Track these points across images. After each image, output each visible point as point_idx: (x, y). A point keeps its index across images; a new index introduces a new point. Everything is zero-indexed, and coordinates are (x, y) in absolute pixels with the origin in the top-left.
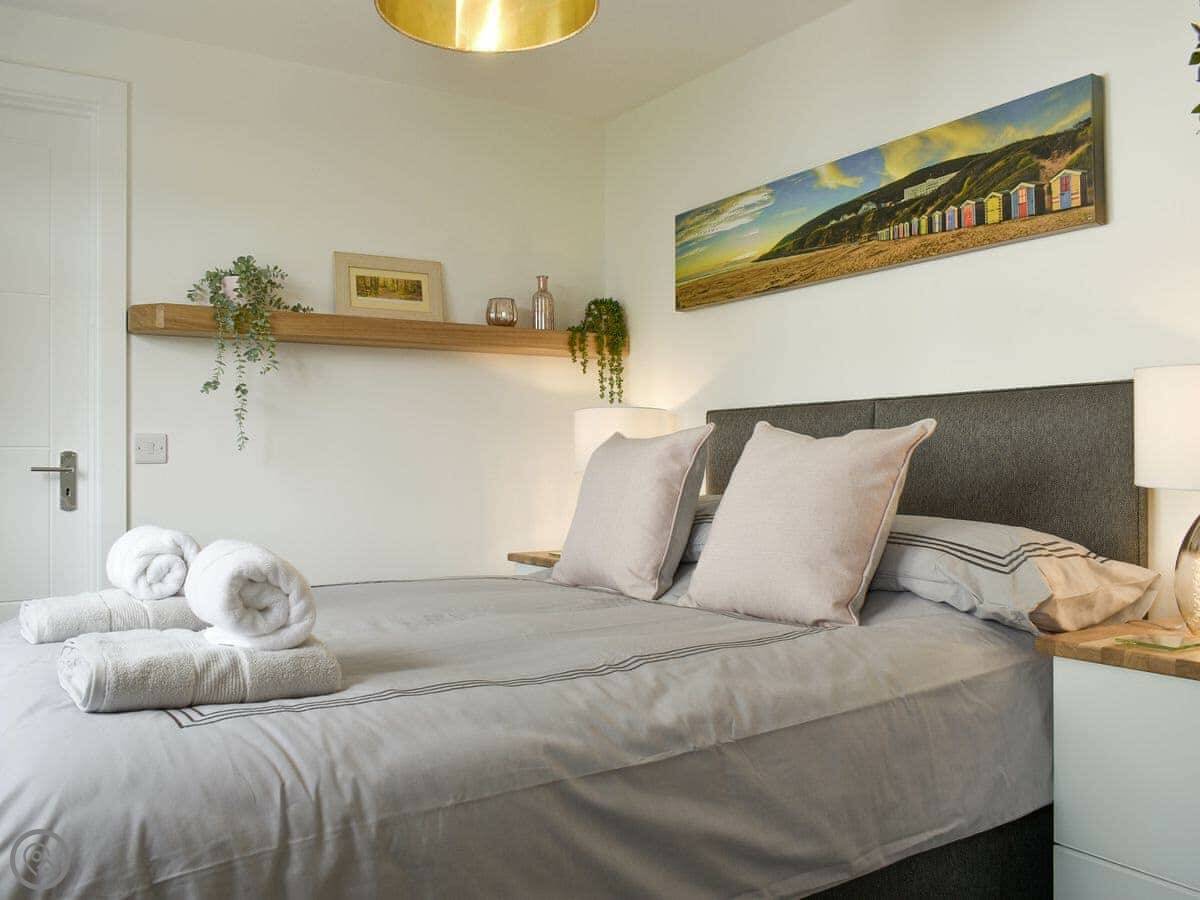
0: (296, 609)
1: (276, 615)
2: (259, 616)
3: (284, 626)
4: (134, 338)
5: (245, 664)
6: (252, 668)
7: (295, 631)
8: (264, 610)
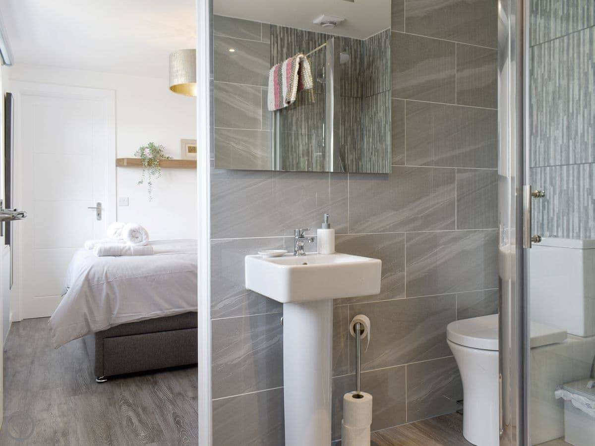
0: (144, 237)
1: (140, 238)
2: (136, 239)
3: (142, 241)
4: (118, 168)
5: (132, 249)
6: (134, 249)
7: (144, 242)
8: (137, 238)
